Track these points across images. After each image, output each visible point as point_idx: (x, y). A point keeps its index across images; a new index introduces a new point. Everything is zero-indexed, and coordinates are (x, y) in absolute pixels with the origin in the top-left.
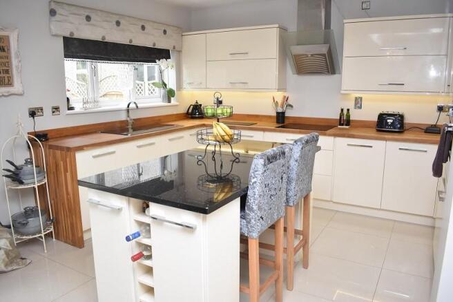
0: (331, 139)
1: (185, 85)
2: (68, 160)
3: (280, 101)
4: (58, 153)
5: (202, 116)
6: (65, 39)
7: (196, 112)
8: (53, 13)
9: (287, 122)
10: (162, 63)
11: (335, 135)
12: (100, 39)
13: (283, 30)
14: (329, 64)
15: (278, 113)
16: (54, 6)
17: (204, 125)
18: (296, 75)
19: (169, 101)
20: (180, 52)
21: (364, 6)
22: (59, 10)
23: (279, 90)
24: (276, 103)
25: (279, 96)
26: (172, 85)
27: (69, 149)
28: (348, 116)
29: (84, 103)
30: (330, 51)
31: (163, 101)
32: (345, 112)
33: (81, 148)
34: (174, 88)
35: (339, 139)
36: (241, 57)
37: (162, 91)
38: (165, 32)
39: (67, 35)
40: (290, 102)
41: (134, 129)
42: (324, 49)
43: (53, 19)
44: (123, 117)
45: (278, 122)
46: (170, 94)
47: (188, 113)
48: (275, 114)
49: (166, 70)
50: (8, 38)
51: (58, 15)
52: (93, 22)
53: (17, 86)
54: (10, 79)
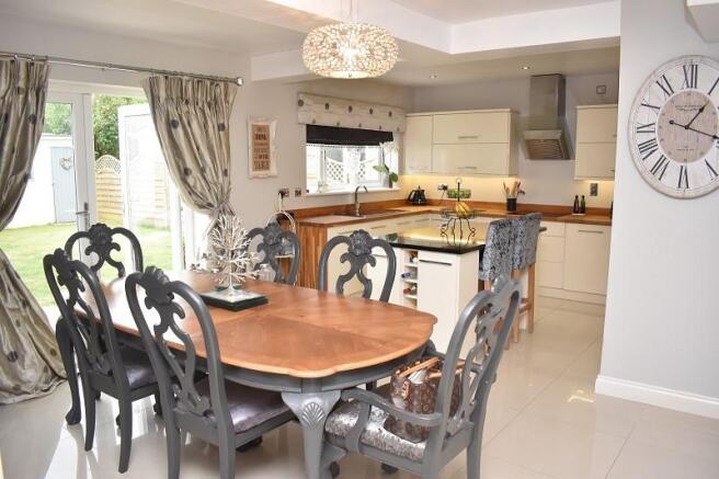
0: (561, 225)
1: (407, 169)
2: (320, 235)
3: (511, 187)
4: (310, 229)
5: (426, 202)
6: (308, 126)
7: (418, 198)
8: (301, 103)
9: (518, 209)
10: (386, 146)
11: (566, 221)
12: (335, 125)
13: (515, 113)
14: (562, 149)
15: (509, 200)
16: (301, 97)
17: (429, 212)
18: (528, 161)
19: (391, 186)
20: (403, 133)
21: (600, 90)
22: (306, 101)
23: (510, 175)
24: (507, 190)
25: (510, 182)
26: (394, 169)
27: (322, 225)
28: (583, 203)
29: (320, 186)
30: (563, 136)
31: (384, 186)
32: (580, 199)
33: (331, 225)
34: (397, 173)
35: (569, 225)
36: (469, 140)
37: (384, 175)
38: (390, 114)
39: (310, 123)
40: (522, 188)
41: (361, 214)
42: (557, 135)
43: (302, 109)
44: (351, 201)
45: (509, 209)
46: (393, 178)
47: (409, 198)
48: (505, 201)
49: (389, 153)
50: (268, 127)
51: (305, 106)
52: (330, 109)
53: (273, 170)
54: (268, 163)
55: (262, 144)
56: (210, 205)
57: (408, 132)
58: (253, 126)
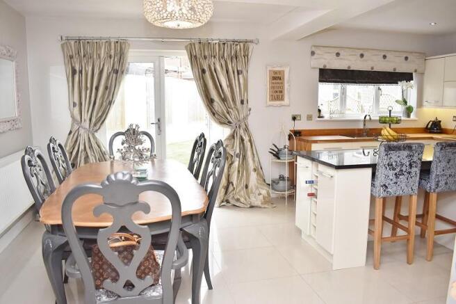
5: (441, 131)
6: (321, 70)
7: (435, 127)
8: (313, 53)
12: (345, 68)
16: (314, 49)
19: (409, 116)
20: (423, 74)
22: (317, 52)
26: (412, 102)
29: (331, 114)
31: (404, 116)
34: (414, 105)
37: (403, 107)
38: (406, 58)
39: (322, 67)
43: (313, 57)
47: (427, 127)
50: (283, 71)
51: (315, 55)
52: (341, 57)
53: (286, 101)
54: (283, 96)
55: (278, 83)
56: (230, 122)
57: (426, 73)
58: (270, 71)
